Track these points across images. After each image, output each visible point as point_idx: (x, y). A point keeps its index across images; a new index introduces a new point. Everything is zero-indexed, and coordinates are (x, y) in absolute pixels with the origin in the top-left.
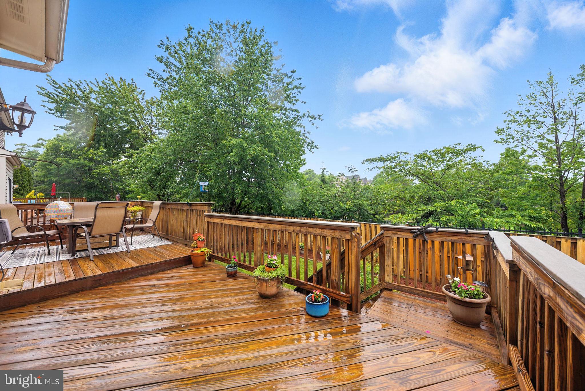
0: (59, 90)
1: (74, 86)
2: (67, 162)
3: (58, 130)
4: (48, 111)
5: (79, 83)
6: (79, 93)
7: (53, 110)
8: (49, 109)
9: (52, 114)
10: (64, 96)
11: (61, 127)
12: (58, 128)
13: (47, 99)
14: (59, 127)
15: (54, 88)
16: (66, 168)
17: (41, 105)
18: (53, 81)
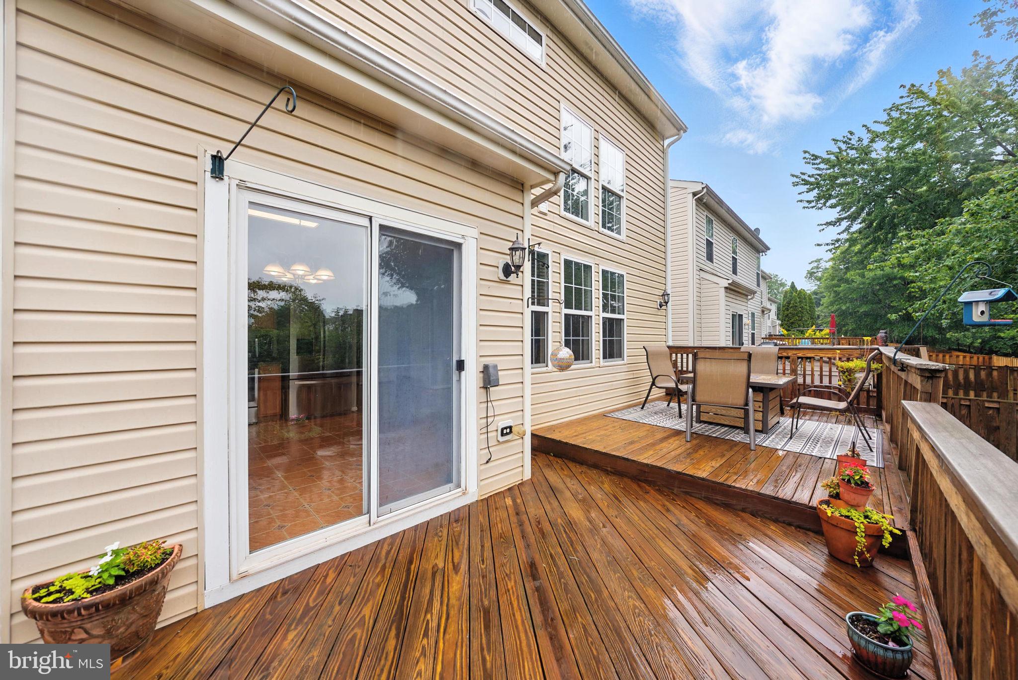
0: (822, 166)
1: (844, 147)
2: (863, 276)
3: (823, 229)
4: (806, 205)
5: (849, 136)
6: (853, 153)
7: (813, 201)
8: (808, 201)
9: (812, 207)
10: (829, 171)
11: (827, 223)
12: (824, 226)
13: (805, 188)
14: (825, 224)
15: (814, 166)
16: (861, 286)
17: (798, 201)
18: (813, 155)
